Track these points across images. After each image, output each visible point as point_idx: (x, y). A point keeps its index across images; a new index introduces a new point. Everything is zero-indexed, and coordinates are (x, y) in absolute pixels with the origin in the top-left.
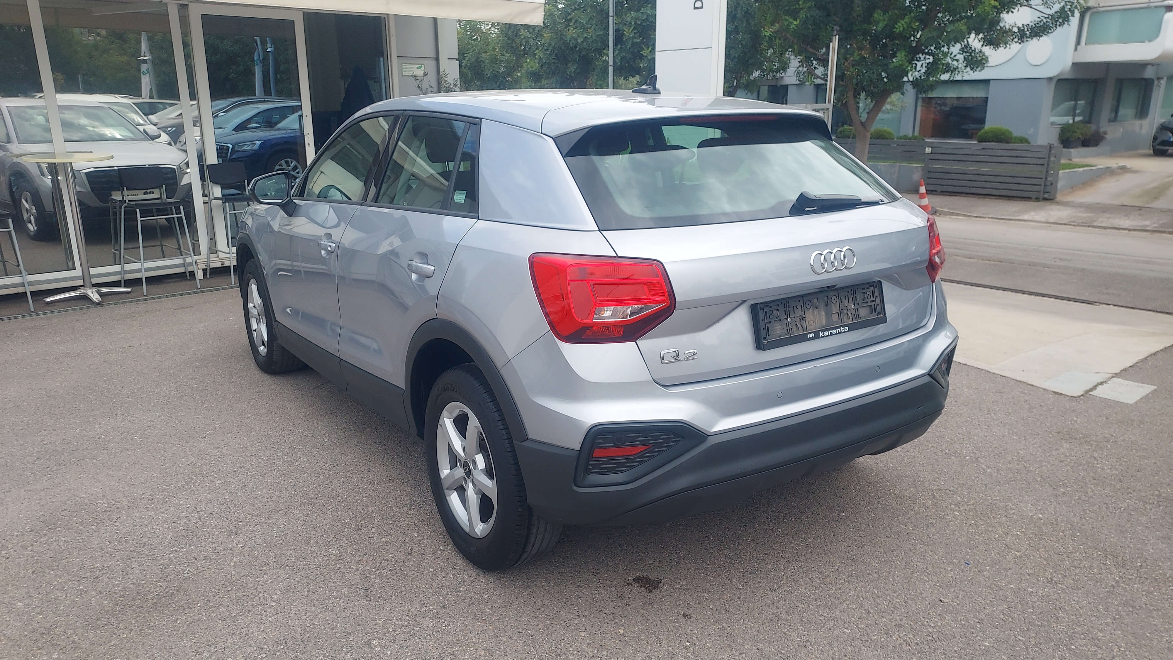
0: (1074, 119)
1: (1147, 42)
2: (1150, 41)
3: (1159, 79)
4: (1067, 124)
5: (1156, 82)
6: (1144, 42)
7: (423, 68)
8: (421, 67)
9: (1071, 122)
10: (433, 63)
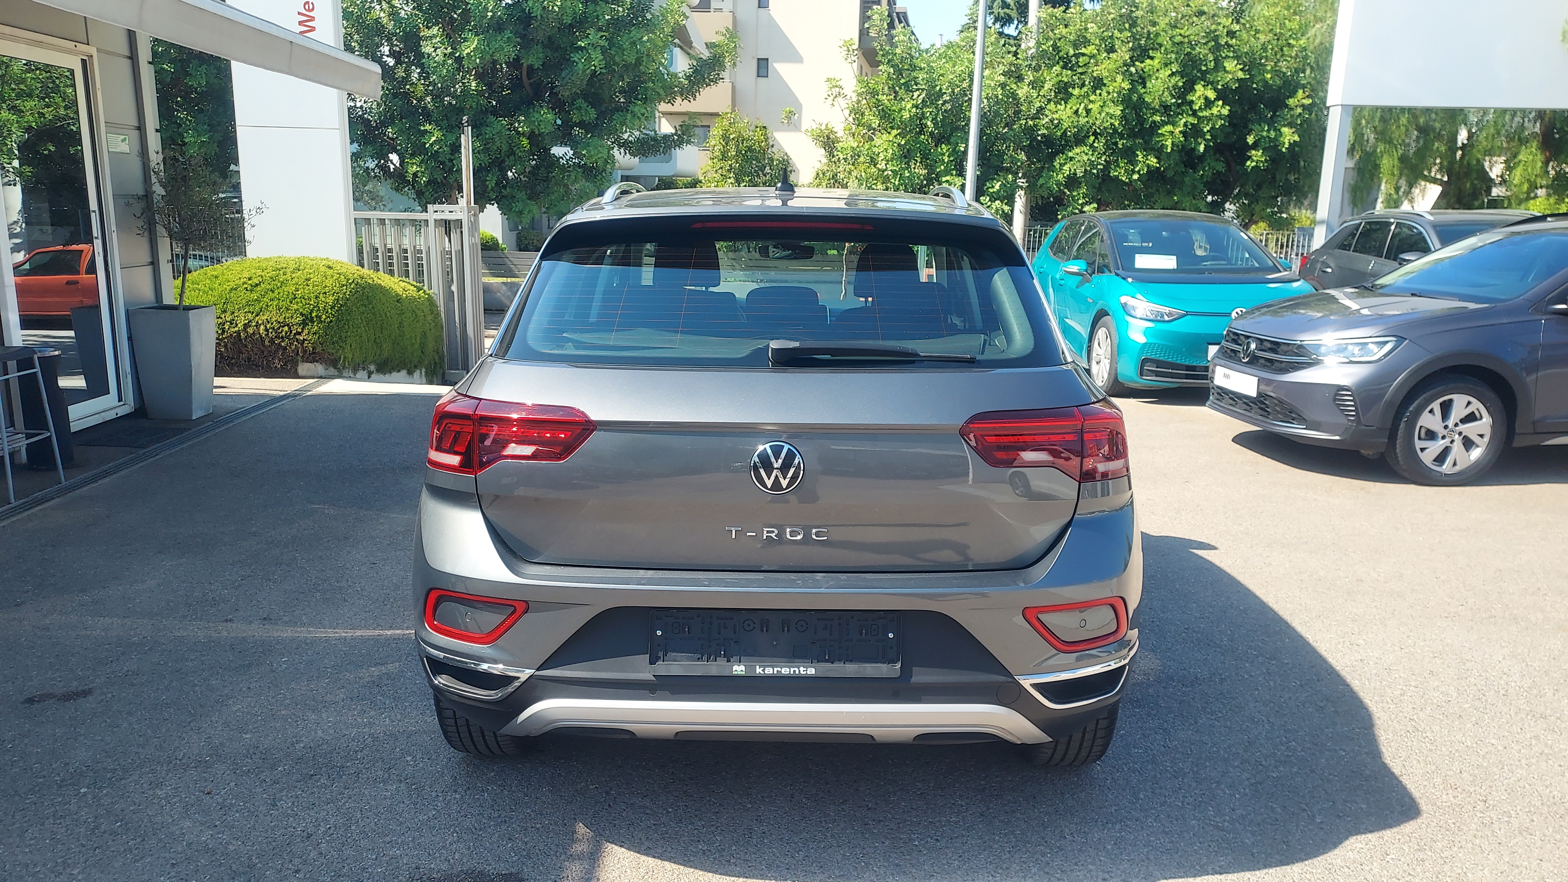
7: (127, 142)
8: (125, 140)
10: (138, 134)
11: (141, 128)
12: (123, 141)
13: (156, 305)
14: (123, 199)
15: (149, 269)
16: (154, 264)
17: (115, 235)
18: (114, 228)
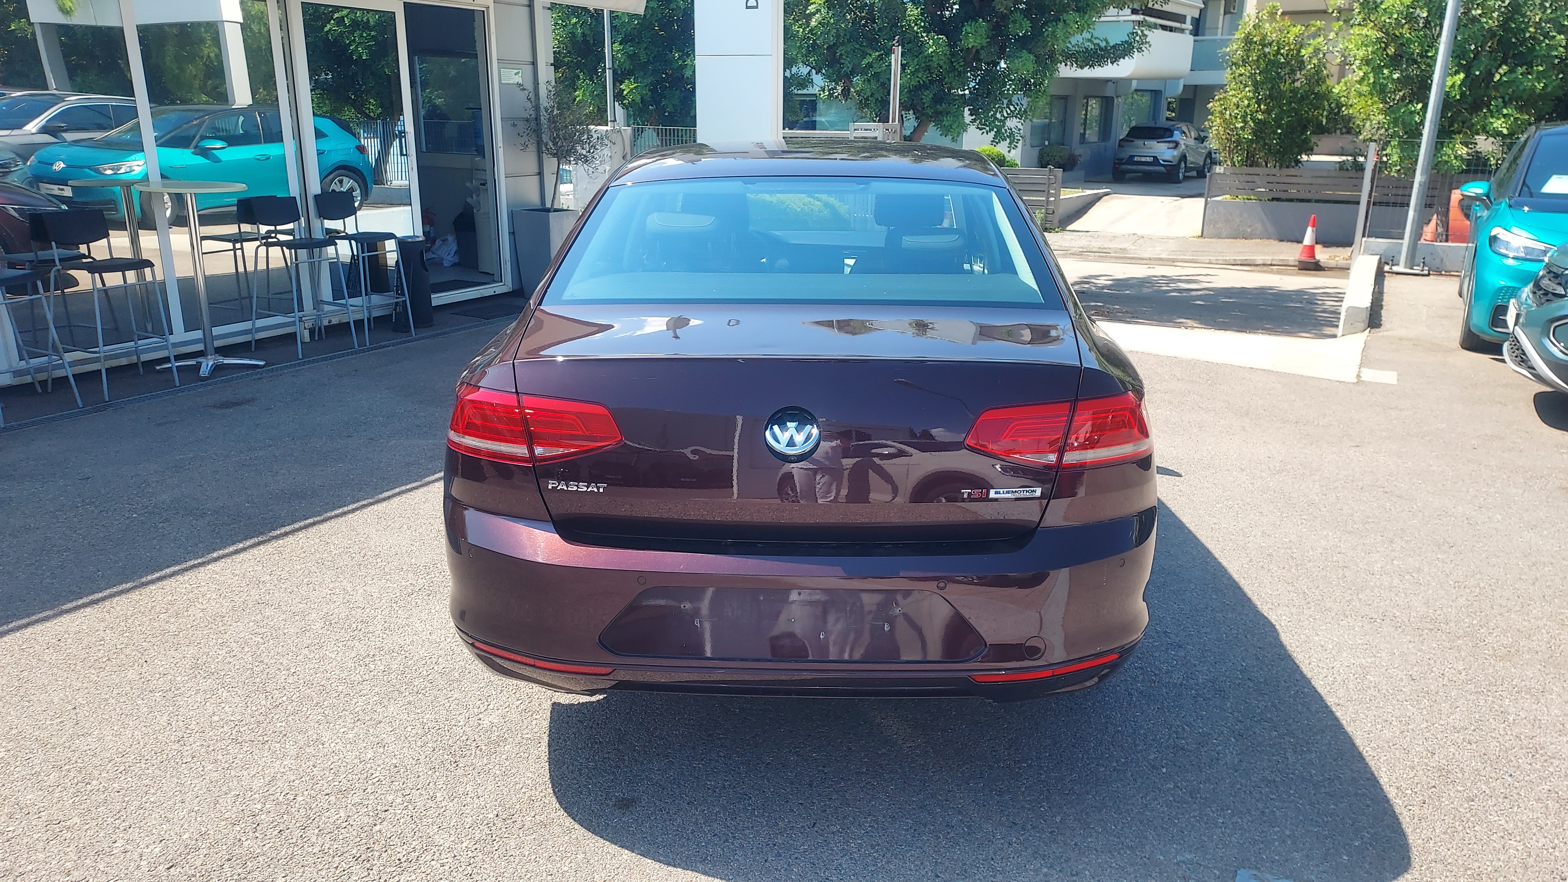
0: (1049, 141)
3: (1117, 97)
4: (1043, 145)
5: (1115, 102)
7: (520, 75)
8: (518, 73)
9: (1047, 143)
10: (529, 68)
11: (534, 63)
12: (516, 74)
13: (541, 208)
14: (510, 121)
15: (536, 179)
16: (540, 174)
17: (501, 151)
18: (500, 144)
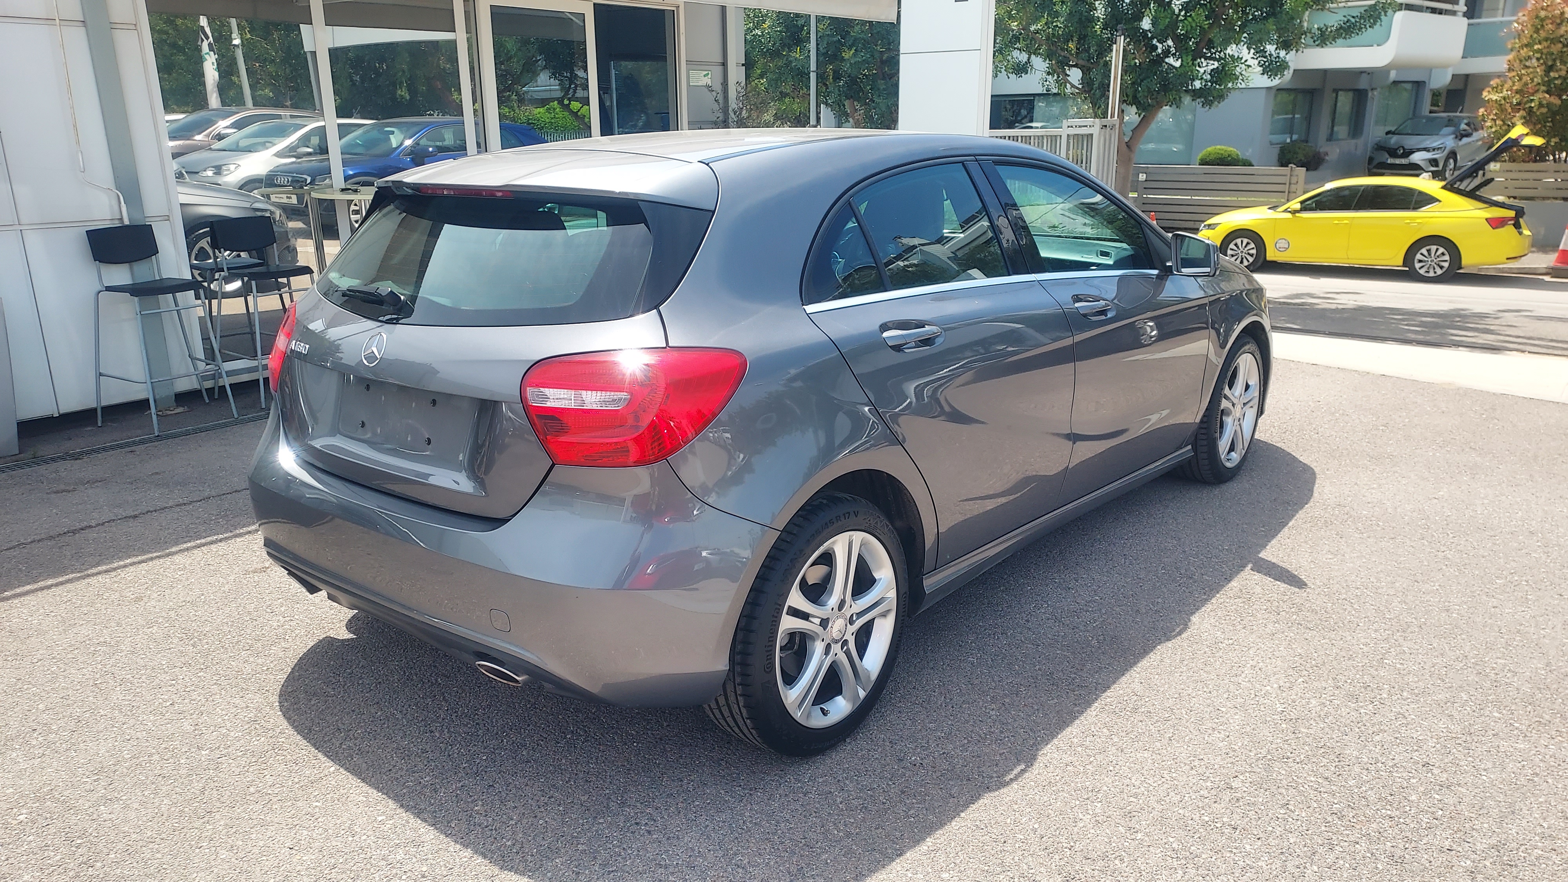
0: (1291, 138)
1: (1375, 45)
2: (1378, 45)
3: (1372, 89)
4: (1285, 143)
6: (1372, 46)
7: (709, 76)
8: (707, 74)
9: (1288, 140)
10: (719, 69)
11: (724, 64)
12: (705, 76)
14: (697, 125)
